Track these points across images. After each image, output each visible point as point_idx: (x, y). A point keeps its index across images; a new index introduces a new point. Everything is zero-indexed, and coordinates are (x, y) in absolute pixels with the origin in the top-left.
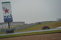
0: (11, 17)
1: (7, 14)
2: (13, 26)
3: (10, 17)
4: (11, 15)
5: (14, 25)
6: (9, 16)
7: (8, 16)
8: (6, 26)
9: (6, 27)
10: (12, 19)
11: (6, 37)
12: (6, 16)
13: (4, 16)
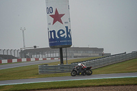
0: (68, 33)
1: (58, 27)
2: (71, 57)
3: (65, 34)
4: (67, 27)
5: (74, 57)
6: (64, 32)
7: (61, 32)
8: (52, 58)
9: (53, 61)
10: (71, 39)
11: (52, 86)
12: (54, 31)
13: (51, 32)
